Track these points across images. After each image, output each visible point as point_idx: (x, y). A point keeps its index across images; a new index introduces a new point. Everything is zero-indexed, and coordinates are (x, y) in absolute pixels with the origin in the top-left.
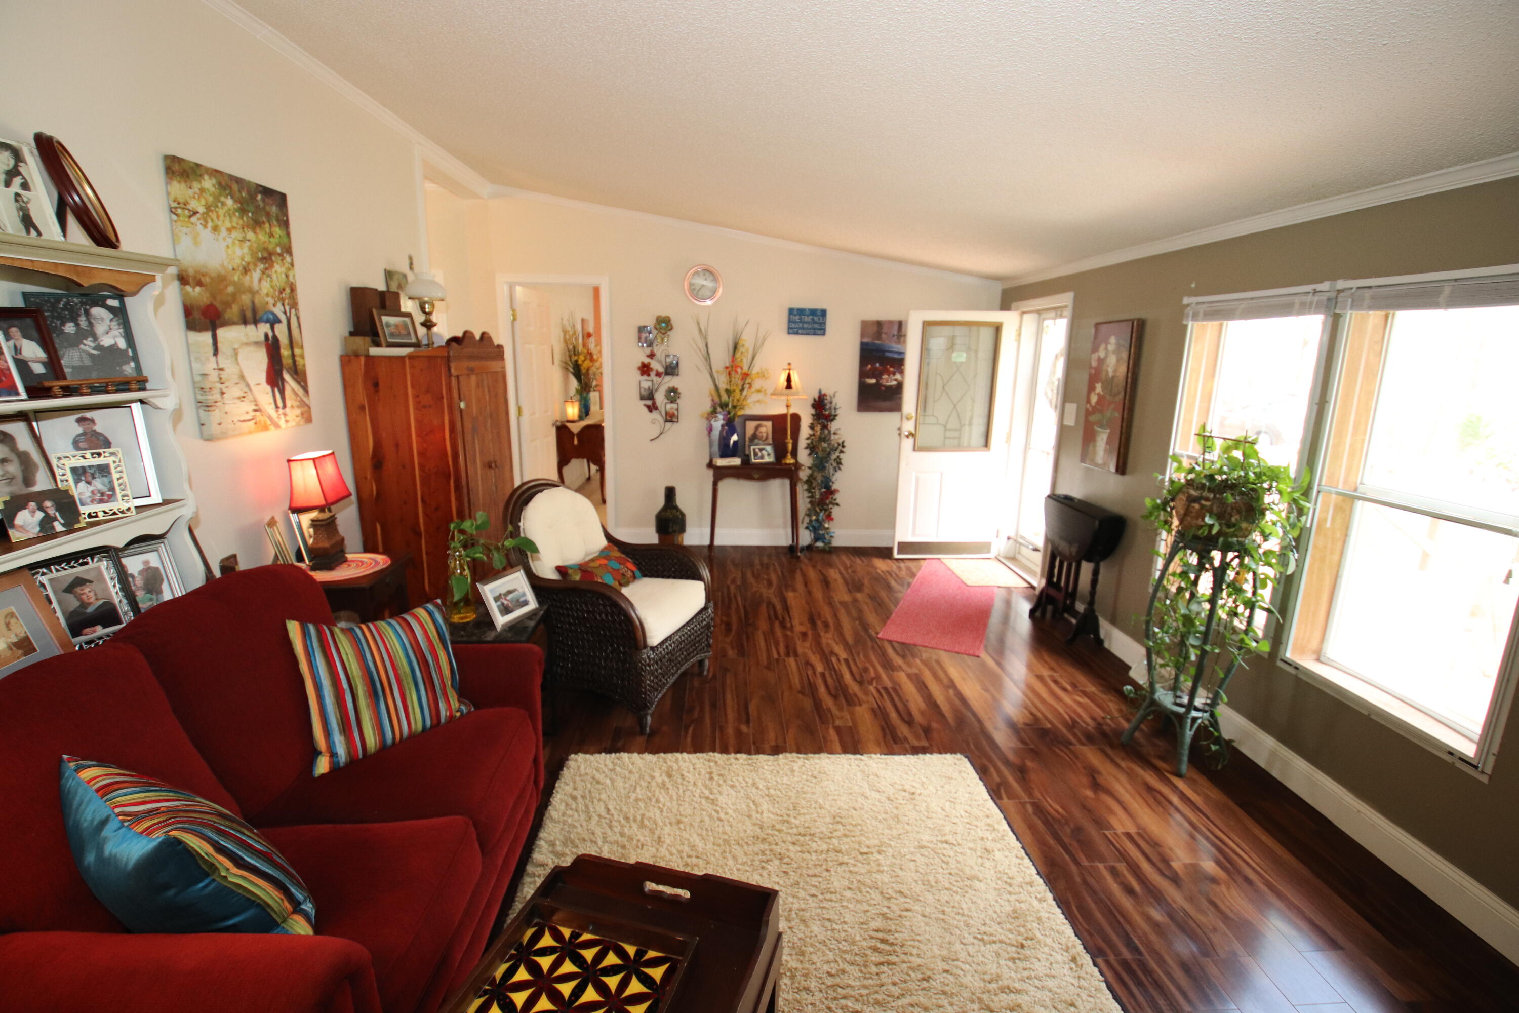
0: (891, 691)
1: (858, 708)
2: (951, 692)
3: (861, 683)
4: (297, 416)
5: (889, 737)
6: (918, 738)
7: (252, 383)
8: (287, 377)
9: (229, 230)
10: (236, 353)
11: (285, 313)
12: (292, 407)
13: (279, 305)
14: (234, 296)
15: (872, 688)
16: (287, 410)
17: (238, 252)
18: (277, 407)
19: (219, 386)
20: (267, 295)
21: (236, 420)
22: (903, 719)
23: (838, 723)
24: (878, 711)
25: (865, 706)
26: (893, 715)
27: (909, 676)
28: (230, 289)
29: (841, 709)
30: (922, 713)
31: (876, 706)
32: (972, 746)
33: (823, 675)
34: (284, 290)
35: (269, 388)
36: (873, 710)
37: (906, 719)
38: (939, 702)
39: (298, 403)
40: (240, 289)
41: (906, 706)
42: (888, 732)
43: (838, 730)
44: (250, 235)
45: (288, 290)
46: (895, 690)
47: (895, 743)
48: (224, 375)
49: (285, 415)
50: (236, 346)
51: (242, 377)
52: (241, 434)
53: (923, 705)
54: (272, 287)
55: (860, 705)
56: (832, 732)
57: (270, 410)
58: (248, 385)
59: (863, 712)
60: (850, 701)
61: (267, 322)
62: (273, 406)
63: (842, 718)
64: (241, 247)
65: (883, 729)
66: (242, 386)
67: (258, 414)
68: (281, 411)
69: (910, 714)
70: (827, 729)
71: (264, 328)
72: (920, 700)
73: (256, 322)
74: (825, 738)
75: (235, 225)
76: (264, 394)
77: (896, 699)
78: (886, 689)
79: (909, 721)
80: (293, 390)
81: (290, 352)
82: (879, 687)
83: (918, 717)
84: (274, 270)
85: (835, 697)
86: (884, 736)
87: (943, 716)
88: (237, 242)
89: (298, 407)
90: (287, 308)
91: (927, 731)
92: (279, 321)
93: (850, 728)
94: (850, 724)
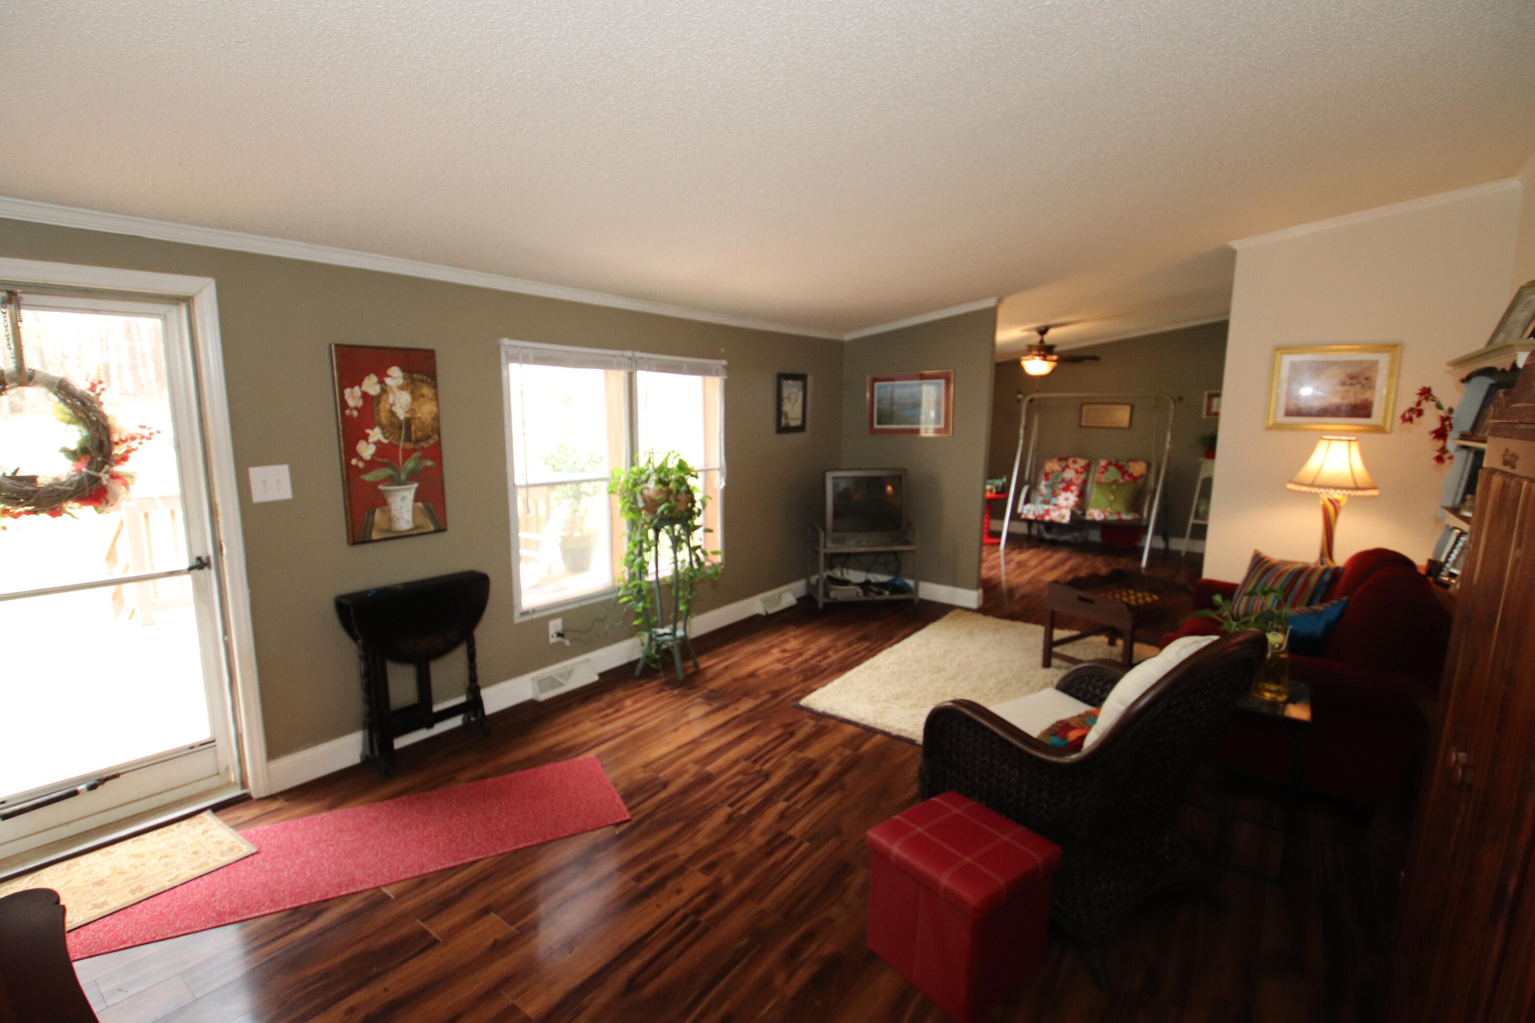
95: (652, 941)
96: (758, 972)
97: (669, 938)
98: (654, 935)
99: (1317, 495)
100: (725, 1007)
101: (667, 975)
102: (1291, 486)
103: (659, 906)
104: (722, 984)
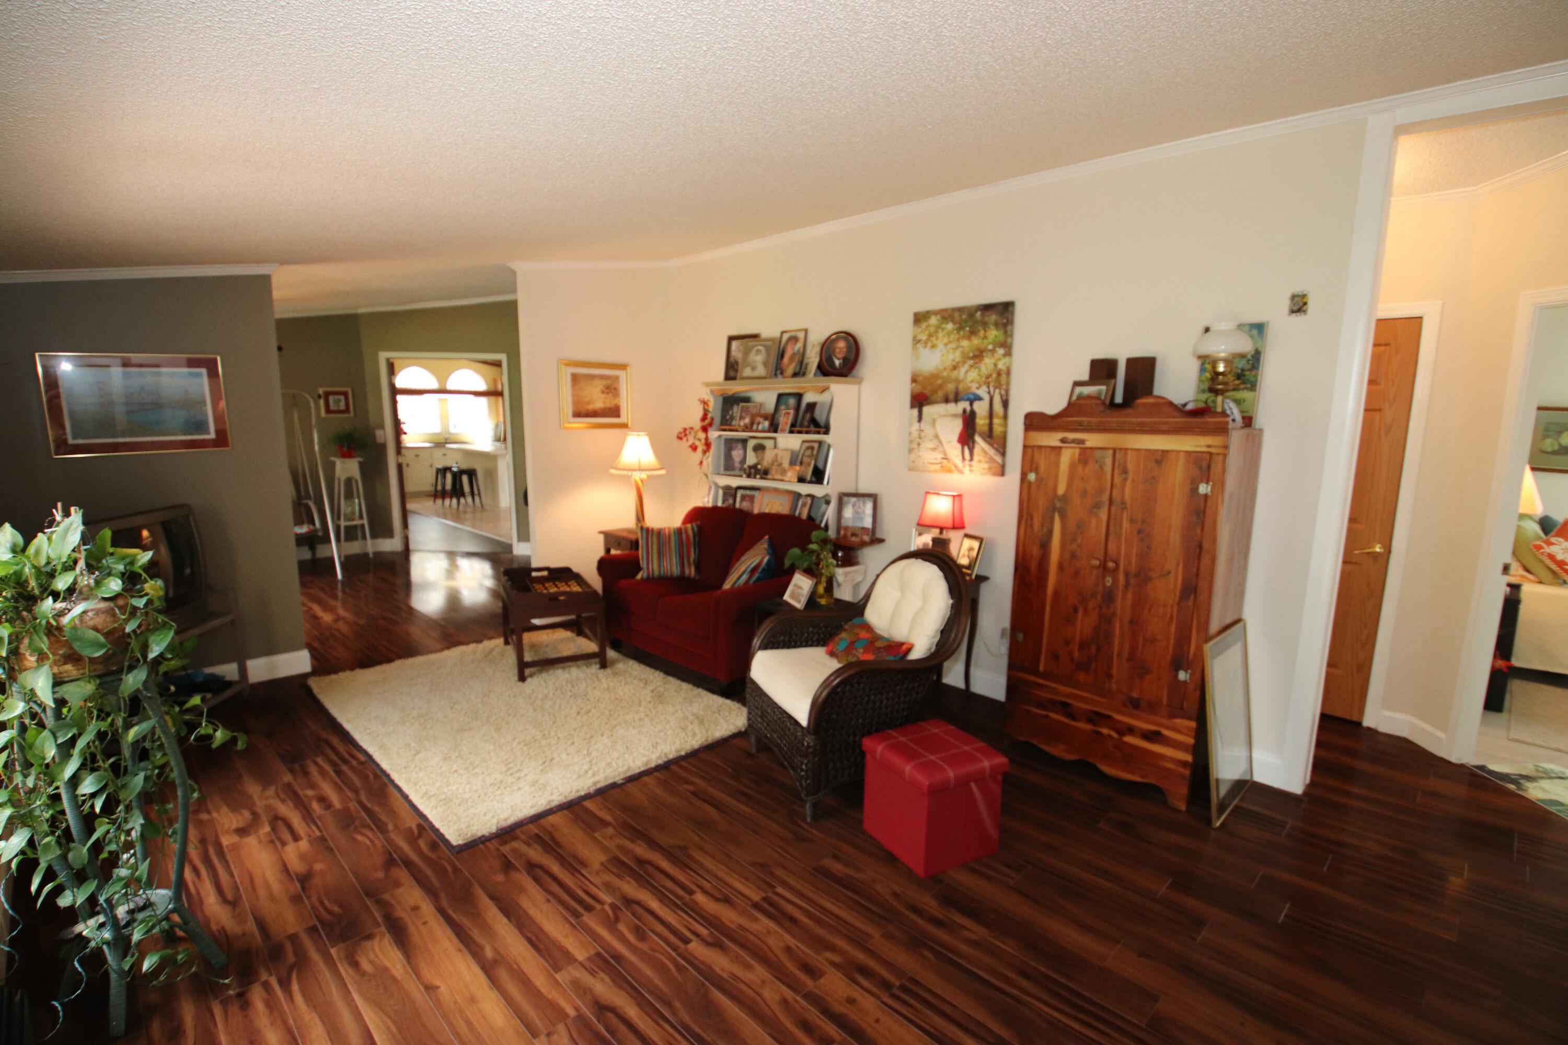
0: (580, 909)
1: (603, 858)
2: (489, 953)
3: (629, 902)
4: (984, 469)
5: (547, 839)
6: (515, 851)
7: (944, 440)
8: (978, 439)
9: (946, 345)
10: (934, 421)
11: (989, 393)
12: (980, 461)
13: (984, 388)
14: (941, 386)
15: (607, 898)
16: (974, 463)
17: (951, 356)
18: (963, 458)
19: (918, 440)
20: (972, 382)
21: (926, 462)
22: (541, 867)
23: (610, 831)
24: (578, 867)
25: (596, 866)
26: (556, 868)
27: (569, 958)
28: (939, 382)
29: (621, 848)
30: (521, 890)
31: (584, 872)
32: (449, 869)
33: (691, 893)
34: (991, 375)
35: (959, 446)
36: (584, 864)
37: (538, 870)
38: (505, 920)
39: (987, 459)
40: (947, 381)
41: (547, 891)
42: (550, 843)
43: (606, 824)
44: (965, 343)
45: (994, 375)
46: (577, 915)
47: (537, 835)
48: (923, 434)
49: (970, 466)
50: (935, 417)
51: (937, 437)
52: (929, 471)
53: (525, 903)
54: (979, 375)
55: (602, 864)
56: (609, 818)
57: (958, 461)
58: (940, 442)
59: (595, 857)
60: (618, 865)
61: (967, 400)
62: (961, 457)
63: (611, 838)
64: (954, 353)
65: (557, 843)
66: (936, 442)
67: (945, 461)
68: (967, 462)
69: (536, 880)
70: (615, 819)
71: (964, 405)
72: (534, 912)
73: (956, 400)
74: (610, 810)
75: (951, 339)
76: (954, 450)
77: (566, 898)
78: (589, 908)
79: (532, 868)
80: (983, 450)
81: (987, 421)
82: (598, 907)
83: (524, 879)
84: (983, 363)
85: (641, 862)
86: (553, 838)
87: (492, 897)
88: (951, 351)
89: (986, 462)
90: (992, 389)
91: (507, 866)
92: (979, 399)
93: (594, 831)
94: (596, 835)
95: (935, 1028)
96: (964, 948)
97: (928, 1012)
98: (928, 1027)
99: (628, 477)
100: (1012, 975)
101: (981, 1015)
102: (613, 471)
103: (877, 1021)
104: (982, 974)
